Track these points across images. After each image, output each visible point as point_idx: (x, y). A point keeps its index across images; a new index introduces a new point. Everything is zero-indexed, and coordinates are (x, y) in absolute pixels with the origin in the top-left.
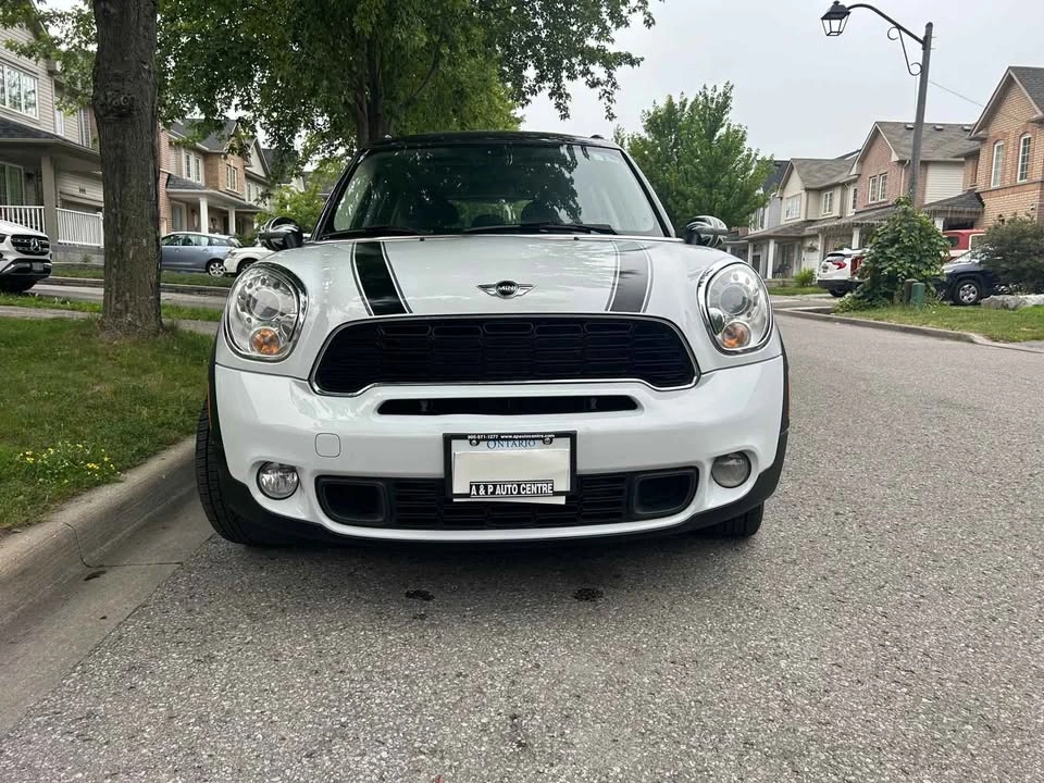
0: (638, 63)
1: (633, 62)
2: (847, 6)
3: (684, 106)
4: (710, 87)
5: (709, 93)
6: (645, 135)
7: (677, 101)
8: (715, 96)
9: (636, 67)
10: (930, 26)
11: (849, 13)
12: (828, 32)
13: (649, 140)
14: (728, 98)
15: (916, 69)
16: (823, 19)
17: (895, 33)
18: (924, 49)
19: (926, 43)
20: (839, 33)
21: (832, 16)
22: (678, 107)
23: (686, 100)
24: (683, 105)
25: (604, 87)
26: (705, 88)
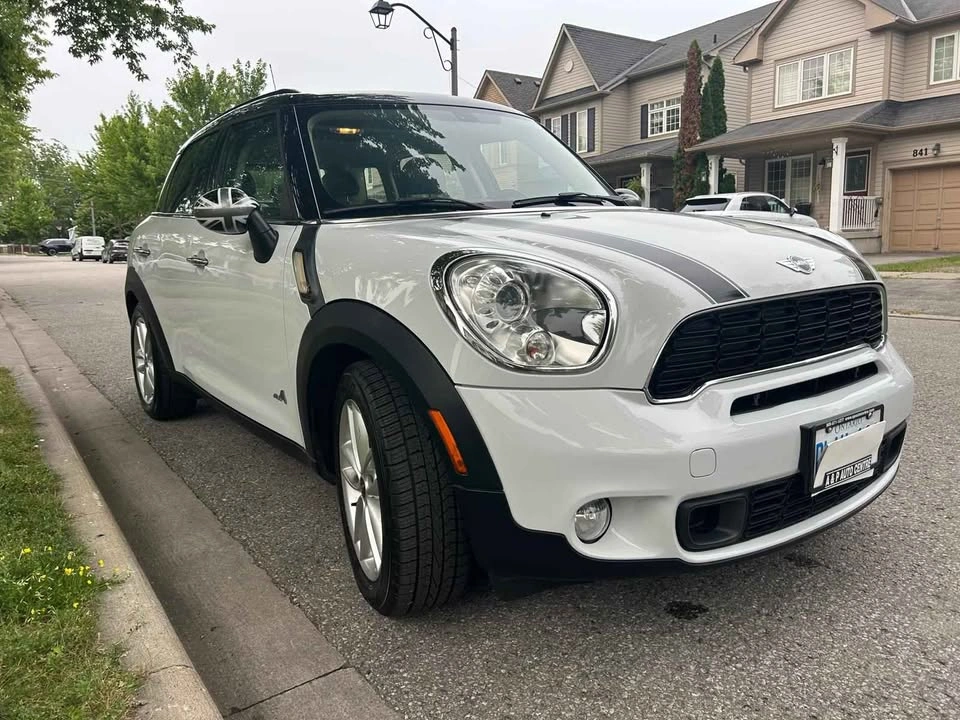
0: (210, 29)
1: (205, 28)
2: (390, 3)
3: (211, 78)
4: (244, 62)
5: (243, 68)
6: (174, 104)
7: (203, 72)
8: (250, 72)
9: (208, 33)
10: (454, 30)
11: (393, 10)
12: (377, 24)
13: (179, 109)
14: (262, 75)
15: (448, 66)
16: (371, 12)
17: (429, 32)
18: (452, 49)
19: (453, 43)
20: (386, 26)
21: (380, 11)
22: (205, 78)
23: (212, 72)
24: (210, 76)
25: (178, 51)
26: (239, 62)
